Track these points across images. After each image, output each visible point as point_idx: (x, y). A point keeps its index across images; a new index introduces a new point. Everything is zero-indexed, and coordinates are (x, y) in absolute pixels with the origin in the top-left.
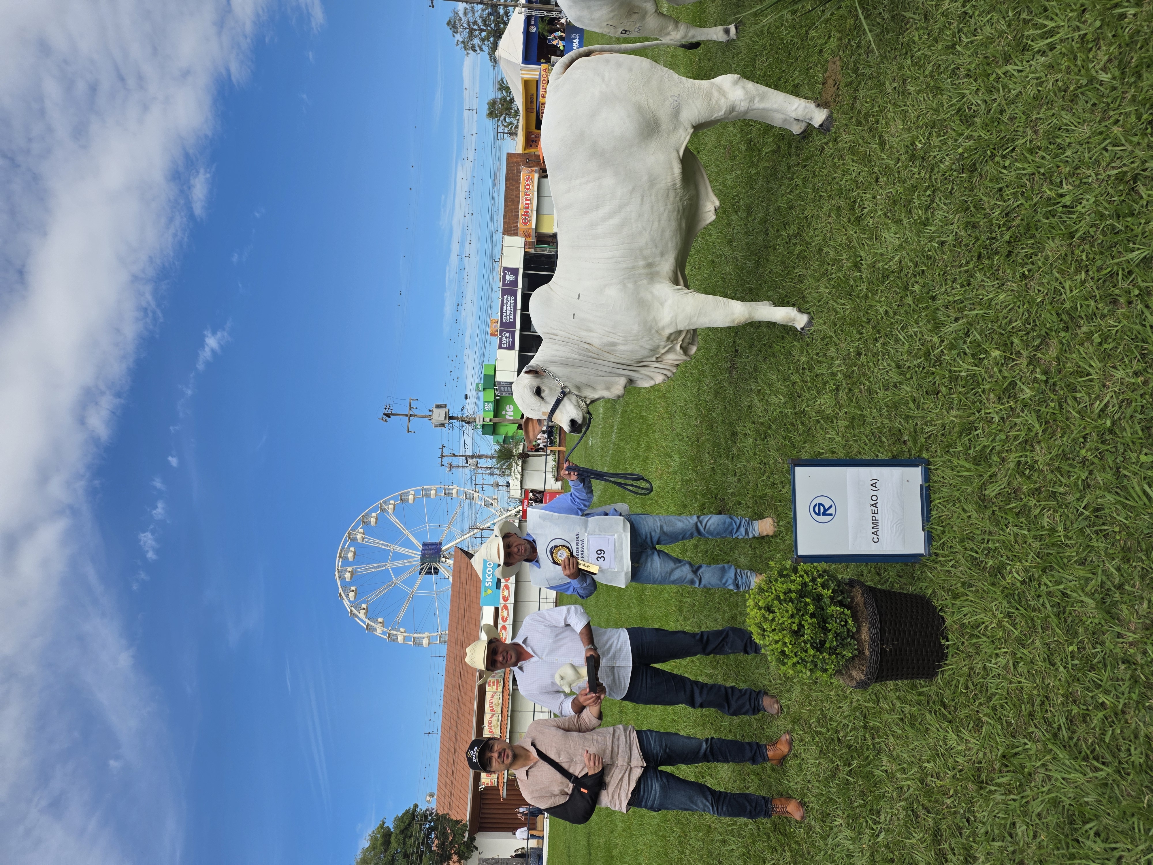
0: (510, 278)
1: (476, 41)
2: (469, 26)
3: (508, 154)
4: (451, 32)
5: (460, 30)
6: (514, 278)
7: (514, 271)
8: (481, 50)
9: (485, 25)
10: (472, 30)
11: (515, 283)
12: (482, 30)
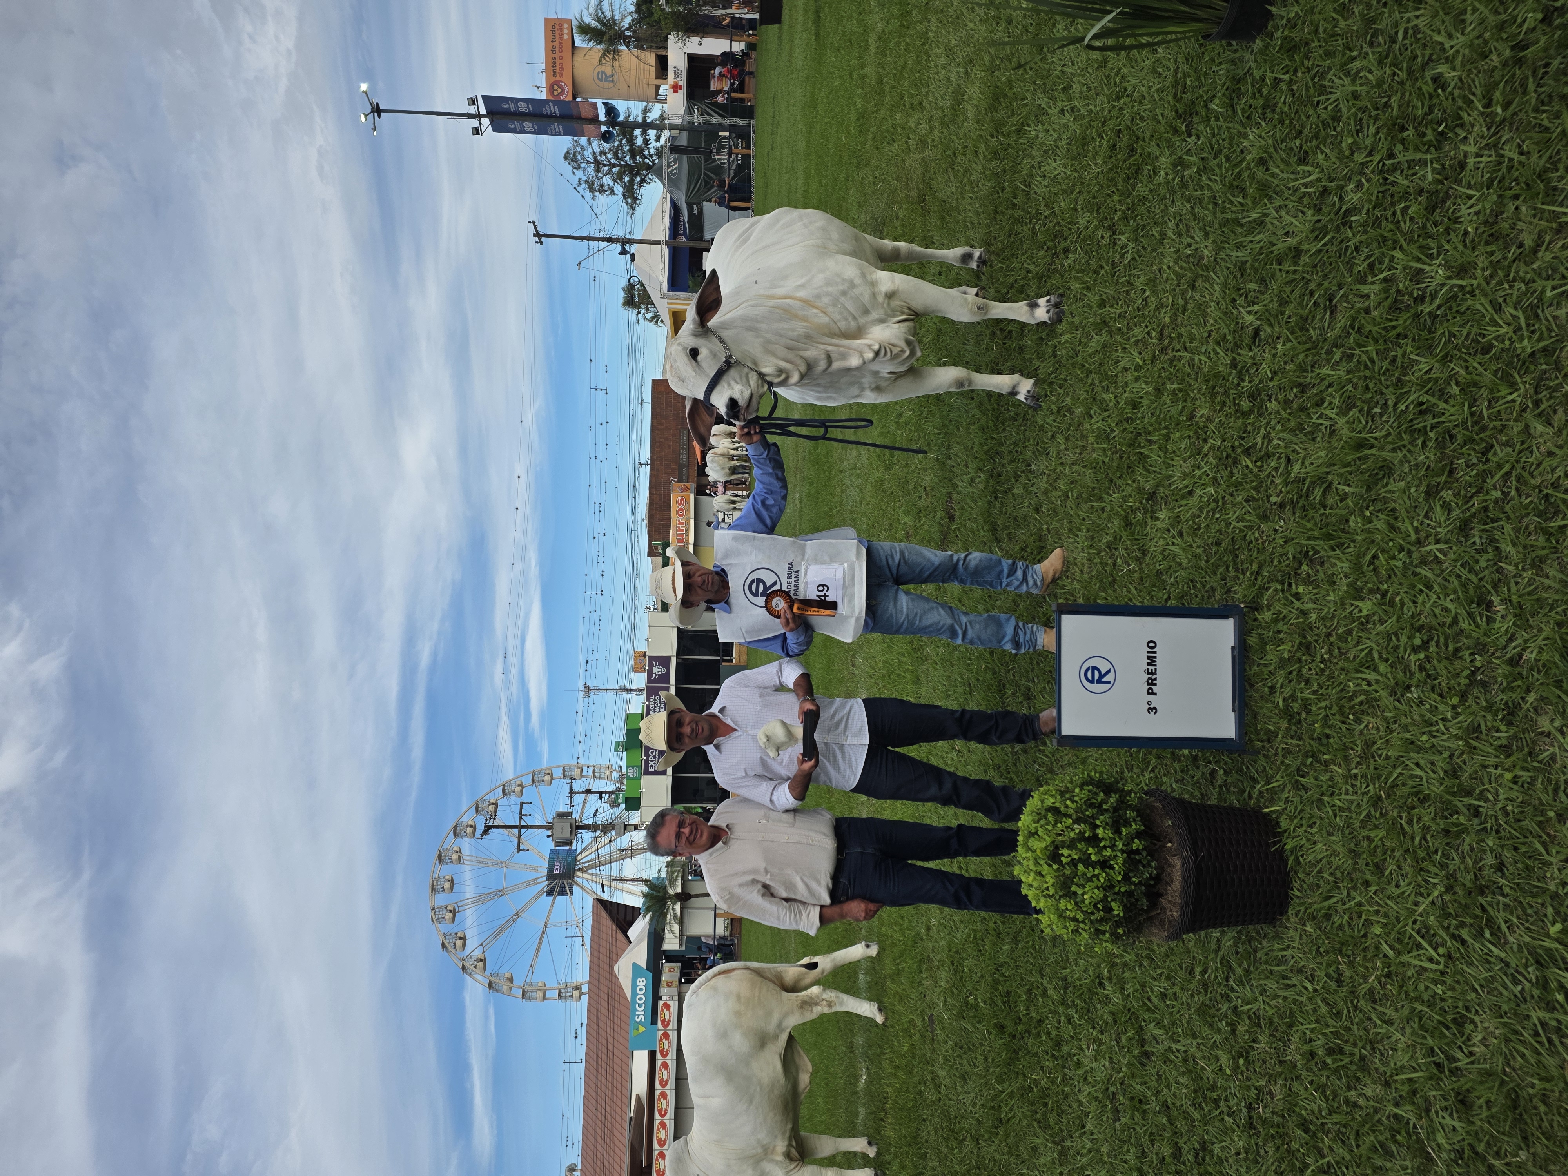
0: (658, 670)
1: (607, 181)
2: (595, 158)
3: (653, 380)
4: (570, 168)
5: (583, 165)
6: (664, 670)
7: (664, 661)
8: (612, 193)
9: (617, 158)
10: (598, 165)
11: (665, 677)
12: (614, 166)
